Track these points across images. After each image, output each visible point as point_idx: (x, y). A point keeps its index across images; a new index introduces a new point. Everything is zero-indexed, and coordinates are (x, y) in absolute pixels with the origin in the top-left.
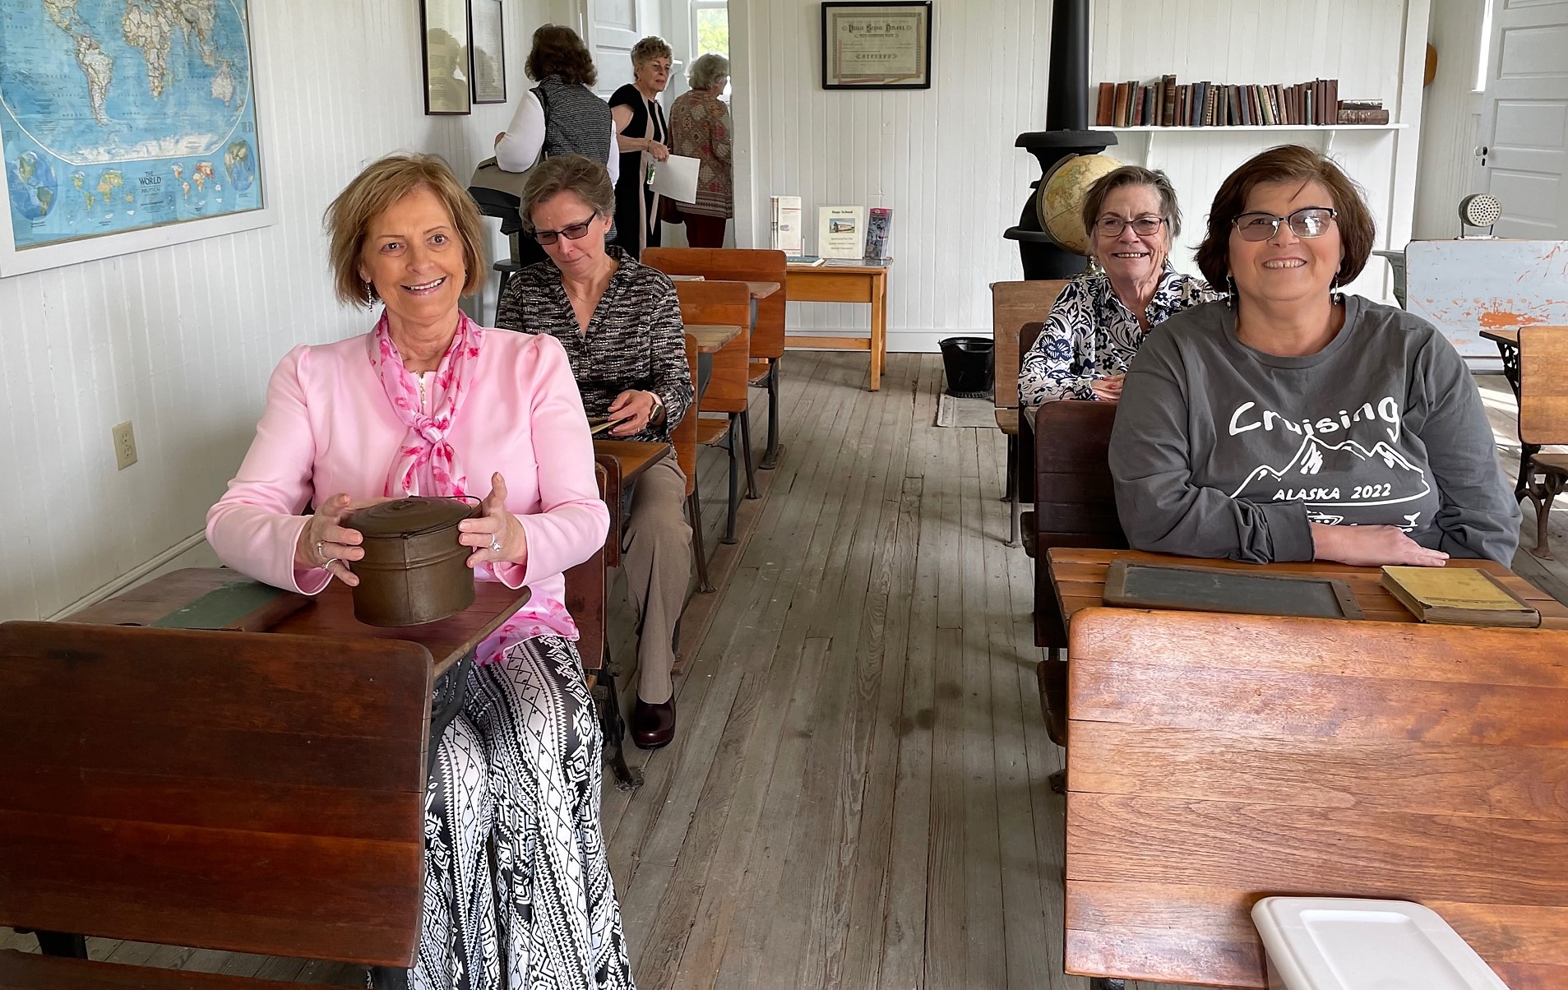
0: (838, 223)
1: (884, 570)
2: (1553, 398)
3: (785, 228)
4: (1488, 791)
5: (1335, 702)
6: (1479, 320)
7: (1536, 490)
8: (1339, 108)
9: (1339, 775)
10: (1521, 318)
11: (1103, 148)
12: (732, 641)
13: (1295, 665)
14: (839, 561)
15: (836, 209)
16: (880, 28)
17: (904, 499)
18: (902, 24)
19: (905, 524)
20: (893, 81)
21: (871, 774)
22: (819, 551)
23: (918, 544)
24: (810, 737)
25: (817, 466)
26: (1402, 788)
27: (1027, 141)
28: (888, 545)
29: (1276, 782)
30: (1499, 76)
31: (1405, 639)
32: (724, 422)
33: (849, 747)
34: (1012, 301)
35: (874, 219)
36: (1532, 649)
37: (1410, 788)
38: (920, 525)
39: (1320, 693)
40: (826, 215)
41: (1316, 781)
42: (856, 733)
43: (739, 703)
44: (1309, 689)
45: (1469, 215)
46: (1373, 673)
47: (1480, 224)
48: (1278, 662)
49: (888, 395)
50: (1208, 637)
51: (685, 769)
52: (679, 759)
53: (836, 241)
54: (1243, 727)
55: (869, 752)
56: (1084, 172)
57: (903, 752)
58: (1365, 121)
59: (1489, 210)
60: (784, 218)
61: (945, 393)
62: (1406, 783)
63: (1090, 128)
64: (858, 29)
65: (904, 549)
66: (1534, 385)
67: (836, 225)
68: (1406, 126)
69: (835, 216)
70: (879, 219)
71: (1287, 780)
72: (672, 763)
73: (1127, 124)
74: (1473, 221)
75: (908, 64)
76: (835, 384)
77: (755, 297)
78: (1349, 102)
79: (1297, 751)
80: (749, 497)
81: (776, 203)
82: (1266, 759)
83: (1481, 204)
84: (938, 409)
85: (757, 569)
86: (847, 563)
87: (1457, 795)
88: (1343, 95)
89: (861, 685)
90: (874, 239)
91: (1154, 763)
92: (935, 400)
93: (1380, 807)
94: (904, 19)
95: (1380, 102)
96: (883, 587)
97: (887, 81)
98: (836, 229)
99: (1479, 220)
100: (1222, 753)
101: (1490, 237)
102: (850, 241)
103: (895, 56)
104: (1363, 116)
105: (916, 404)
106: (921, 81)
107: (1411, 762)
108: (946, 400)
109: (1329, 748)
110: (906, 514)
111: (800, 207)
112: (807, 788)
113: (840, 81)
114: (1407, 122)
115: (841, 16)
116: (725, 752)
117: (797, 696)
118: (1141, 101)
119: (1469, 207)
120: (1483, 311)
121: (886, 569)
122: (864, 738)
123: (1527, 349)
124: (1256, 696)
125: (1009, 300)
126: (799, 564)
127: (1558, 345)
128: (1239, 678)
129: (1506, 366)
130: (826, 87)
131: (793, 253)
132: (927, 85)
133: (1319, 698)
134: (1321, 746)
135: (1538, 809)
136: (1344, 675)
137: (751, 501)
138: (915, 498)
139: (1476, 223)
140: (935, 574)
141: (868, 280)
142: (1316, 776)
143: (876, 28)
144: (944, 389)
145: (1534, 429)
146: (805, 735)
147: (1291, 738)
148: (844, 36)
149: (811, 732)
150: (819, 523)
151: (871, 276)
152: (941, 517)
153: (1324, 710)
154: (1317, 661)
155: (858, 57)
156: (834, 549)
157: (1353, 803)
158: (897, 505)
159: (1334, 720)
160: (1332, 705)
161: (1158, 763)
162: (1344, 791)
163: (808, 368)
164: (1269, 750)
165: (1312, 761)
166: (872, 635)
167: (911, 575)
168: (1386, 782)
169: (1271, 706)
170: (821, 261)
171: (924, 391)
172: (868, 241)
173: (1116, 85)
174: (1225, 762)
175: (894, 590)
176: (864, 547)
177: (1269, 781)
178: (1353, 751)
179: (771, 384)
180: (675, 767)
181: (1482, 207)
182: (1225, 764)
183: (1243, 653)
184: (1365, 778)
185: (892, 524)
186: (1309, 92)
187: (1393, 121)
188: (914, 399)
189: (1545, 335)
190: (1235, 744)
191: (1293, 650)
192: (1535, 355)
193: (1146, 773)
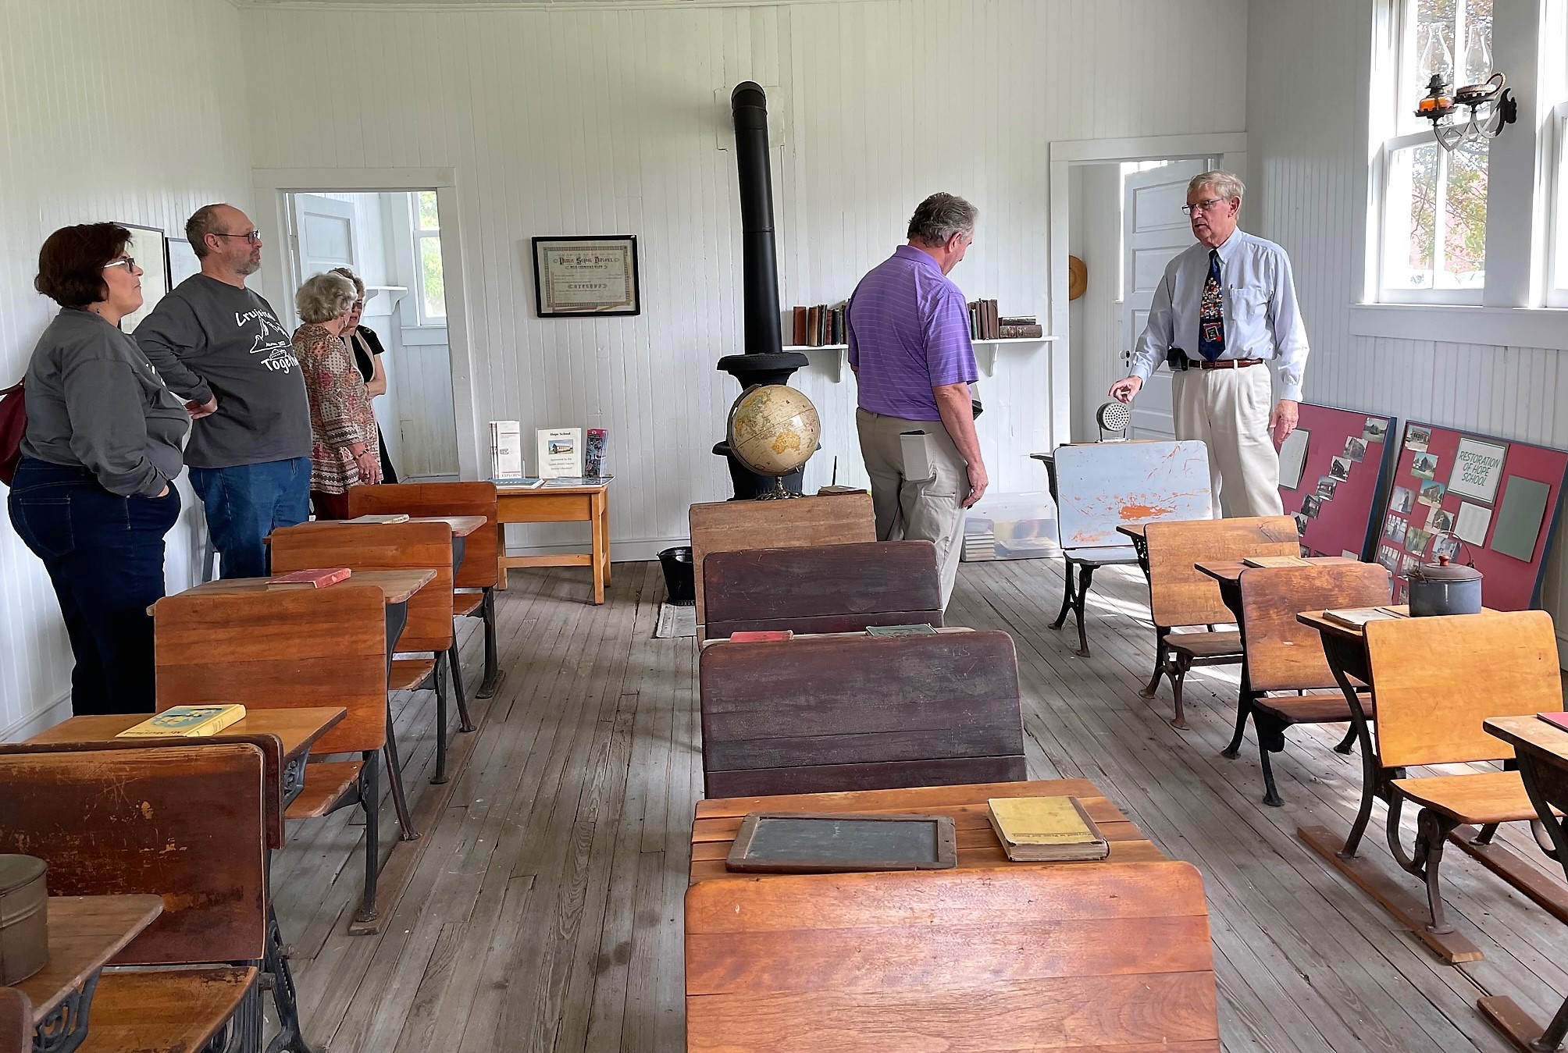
0: (557, 444)
1: (593, 797)
2: (1177, 585)
3: (505, 451)
4: (1063, 1022)
5: (927, 952)
6: (1120, 513)
7: (1171, 667)
8: (1000, 325)
9: (933, 1021)
10: (1153, 510)
11: (796, 370)
12: (433, 891)
13: (889, 918)
14: (550, 792)
15: (555, 431)
16: (590, 260)
17: (619, 718)
18: (611, 257)
19: (618, 744)
20: (607, 308)
21: (565, 1020)
22: (530, 782)
23: (628, 765)
24: (506, 987)
25: (536, 690)
26: (989, 1027)
27: (727, 364)
28: (599, 769)
29: (879, 1034)
30: (1133, 291)
31: (984, 884)
32: (428, 662)
33: (545, 992)
34: (707, 524)
35: (592, 440)
36: (1091, 883)
37: (995, 1026)
38: (631, 746)
39: (913, 943)
40: (544, 437)
41: (913, 1029)
42: (552, 977)
43: (435, 958)
44: (904, 940)
45: (1105, 421)
46: (959, 920)
47: (1115, 429)
48: (875, 917)
49: (612, 608)
50: (812, 900)
51: (373, 1039)
52: (368, 1029)
53: (556, 462)
54: (846, 984)
55: (564, 997)
56: (766, 402)
57: (599, 990)
58: (1022, 335)
59: (1121, 416)
60: (503, 443)
61: (666, 603)
62: (992, 1022)
63: (784, 348)
64: (568, 261)
65: (614, 771)
66: (1161, 575)
67: (555, 446)
68: (1057, 338)
69: (553, 438)
70: (595, 439)
71: (889, 1032)
72: (360, 1035)
73: (820, 344)
74: (1108, 427)
75: (617, 291)
76: (562, 600)
77: (457, 535)
78: (1008, 319)
79: (895, 1002)
80: (462, 731)
81: (494, 428)
82: (868, 1013)
83: (1113, 411)
84: (658, 620)
85: (467, 807)
86: (558, 792)
87: (1037, 1029)
88: (1003, 313)
89: (561, 924)
90: (593, 458)
91: (767, 1030)
92: (657, 609)
93: (971, 1048)
94: (610, 252)
95: (1033, 318)
96: (592, 814)
97: (599, 309)
98: (555, 450)
99: (1113, 425)
100: (829, 1012)
101: (1124, 440)
102: (569, 461)
103: (605, 286)
104: (1021, 331)
105: (638, 615)
106: (631, 308)
107: (995, 1002)
108: (667, 609)
109: (923, 996)
110: (620, 734)
111: (518, 431)
112: (498, 1046)
113: (554, 310)
114: (1058, 334)
115: (551, 249)
116: (417, 1015)
117: (496, 945)
118: (830, 323)
119: (1104, 415)
120: (1123, 505)
121: (595, 795)
122: (560, 981)
123: (1153, 543)
124: (857, 953)
125: (704, 523)
126: (509, 798)
127: (1177, 538)
128: (841, 938)
129: (1139, 556)
130: (540, 315)
131: (514, 475)
132: (637, 312)
133: (912, 949)
134: (916, 995)
135: (1107, 1034)
136: (933, 924)
137: (465, 735)
138: (629, 717)
139: (1111, 428)
140: (643, 795)
141: (586, 499)
142: (913, 1024)
143: (585, 260)
144: (666, 598)
145: (1164, 613)
146: (501, 986)
147: (889, 990)
148: (555, 267)
149: (507, 981)
150: (533, 751)
151: (589, 495)
152: (652, 734)
153: (917, 960)
154: (909, 913)
155: (570, 287)
156: (546, 778)
157: (947, 1047)
158: (611, 725)
159: (926, 968)
160: (924, 954)
161: (771, 1030)
162: (938, 1036)
163: (535, 585)
164: (871, 1004)
165: (909, 1011)
166: (575, 867)
167: (619, 799)
168: (974, 1023)
169: (871, 961)
170: (542, 482)
171: (646, 601)
172: (587, 461)
173: (807, 308)
174: (832, 1020)
175: (602, 818)
176: (576, 773)
177: (871, 1035)
178: (945, 997)
179: (486, 612)
180: (362, 1039)
181: (1115, 414)
182: (832, 1023)
183: (844, 911)
184: (956, 1021)
185: (604, 746)
186: (974, 311)
187: (1047, 334)
188: (637, 610)
189: (1166, 530)
190: (841, 1002)
191: (888, 905)
192: (1160, 548)
193: (761, 1040)
